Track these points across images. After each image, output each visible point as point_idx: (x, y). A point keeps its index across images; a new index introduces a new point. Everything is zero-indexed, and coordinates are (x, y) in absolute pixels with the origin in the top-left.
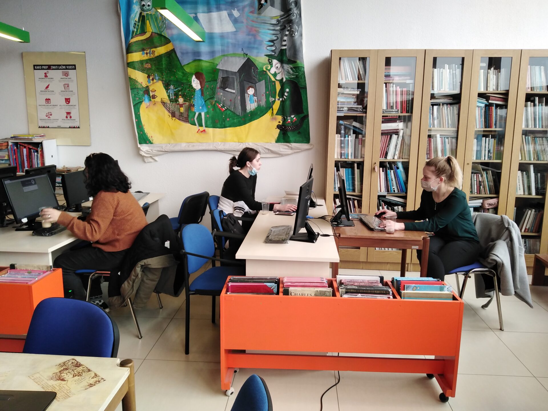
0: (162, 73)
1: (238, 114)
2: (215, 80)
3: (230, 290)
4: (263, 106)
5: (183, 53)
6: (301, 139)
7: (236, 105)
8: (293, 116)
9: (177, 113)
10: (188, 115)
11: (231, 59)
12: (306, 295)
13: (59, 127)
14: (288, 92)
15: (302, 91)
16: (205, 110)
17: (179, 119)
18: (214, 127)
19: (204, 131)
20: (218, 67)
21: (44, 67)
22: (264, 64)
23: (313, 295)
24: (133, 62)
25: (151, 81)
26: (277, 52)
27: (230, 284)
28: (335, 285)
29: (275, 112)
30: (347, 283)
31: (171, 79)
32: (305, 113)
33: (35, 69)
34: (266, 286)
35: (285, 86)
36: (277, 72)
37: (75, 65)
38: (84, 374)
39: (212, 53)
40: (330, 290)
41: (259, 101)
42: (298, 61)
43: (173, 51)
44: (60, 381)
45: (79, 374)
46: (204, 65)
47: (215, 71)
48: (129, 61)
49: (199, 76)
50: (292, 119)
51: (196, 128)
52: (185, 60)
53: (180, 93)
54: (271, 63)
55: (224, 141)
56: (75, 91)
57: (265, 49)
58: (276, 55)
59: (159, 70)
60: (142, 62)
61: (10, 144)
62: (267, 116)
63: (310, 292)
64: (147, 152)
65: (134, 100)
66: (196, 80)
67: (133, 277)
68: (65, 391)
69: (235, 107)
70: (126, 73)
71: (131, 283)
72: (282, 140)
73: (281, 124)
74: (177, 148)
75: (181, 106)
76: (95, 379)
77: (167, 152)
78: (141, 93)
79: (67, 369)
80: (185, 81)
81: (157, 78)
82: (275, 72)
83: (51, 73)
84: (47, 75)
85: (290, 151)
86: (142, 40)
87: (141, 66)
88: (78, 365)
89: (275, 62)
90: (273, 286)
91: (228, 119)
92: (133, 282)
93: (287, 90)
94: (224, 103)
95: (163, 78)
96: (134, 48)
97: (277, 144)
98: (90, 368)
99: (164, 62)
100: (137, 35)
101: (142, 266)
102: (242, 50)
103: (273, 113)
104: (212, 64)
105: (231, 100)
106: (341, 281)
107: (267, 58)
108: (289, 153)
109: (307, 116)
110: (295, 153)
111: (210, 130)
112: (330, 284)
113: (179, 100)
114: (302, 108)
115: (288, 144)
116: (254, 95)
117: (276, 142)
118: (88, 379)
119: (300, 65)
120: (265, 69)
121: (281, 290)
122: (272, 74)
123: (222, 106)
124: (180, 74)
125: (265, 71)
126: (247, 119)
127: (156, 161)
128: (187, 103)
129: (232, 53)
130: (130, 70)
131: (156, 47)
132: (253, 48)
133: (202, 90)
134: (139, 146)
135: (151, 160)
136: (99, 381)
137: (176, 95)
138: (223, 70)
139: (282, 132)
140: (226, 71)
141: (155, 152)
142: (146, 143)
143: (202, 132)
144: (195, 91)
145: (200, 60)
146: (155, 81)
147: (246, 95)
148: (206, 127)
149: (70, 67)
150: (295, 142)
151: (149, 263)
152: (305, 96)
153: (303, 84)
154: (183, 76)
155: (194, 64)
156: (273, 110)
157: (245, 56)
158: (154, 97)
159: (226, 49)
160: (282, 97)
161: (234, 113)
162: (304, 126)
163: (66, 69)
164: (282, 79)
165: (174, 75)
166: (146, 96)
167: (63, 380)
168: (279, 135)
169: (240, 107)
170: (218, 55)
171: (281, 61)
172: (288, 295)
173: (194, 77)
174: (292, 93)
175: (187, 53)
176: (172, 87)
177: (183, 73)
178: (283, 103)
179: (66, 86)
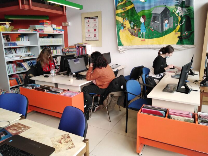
0: (129, 17)
1: (159, 32)
2: (150, 18)
3: (143, 111)
4: (171, 28)
5: (137, 8)
6: (189, 43)
7: (159, 28)
8: (186, 32)
9: (134, 33)
10: (138, 34)
11: (158, 8)
12: (179, 120)
13: (92, 40)
14: (184, 21)
15: (192, 20)
16: (145, 31)
17: (134, 36)
18: (148, 38)
19: (144, 40)
20: (152, 13)
21: (88, 18)
22: (173, 9)
23: (183, 120)
24: (118, 13)
25: (124, 21)
26: (180, 3)
27: (143, 109)
28: (196, 117)
29: (177, 30)
30: (203, 117)
31: (132, 19)
32: (193, 31)
33: (85, 19)
34: (160, 112)
35: (183, 18)
36: (180, 12)
37: (98, 17)
38: (69, 142)
39: (150, 7)
40: (193, 119)
41: (169, 26)
42: (191, 6)
43: (134, 7)
44: (59, 143)
45: (67, 142)
46: (146, 12)
47: (150, 14)
48: (117, 13)
49: (143, 17)
50: (185, 33)
51: (141, 39)
52: (138, 11)
53: (135, 25)
54: (177, 9)
55: (152, 44)
56: (98, 26)
57: (174, 2)
58: (179, 4)
59: (128, 16)
60: (121, 13)
61: (76, 46)
62: (173, 32)
63: (182, 119)
64: (121, 49)
65: (117, 29)
66: (142, 19)
67: (108, 99)
68: (59, 149)
69: (158, 29)
70: (115, 18)
71: (107, 101)
72: (180, 43)
73: (180, 36)
74: (133, 47)
75: (135, 30)
76: (72, 146)
77: (128, 49)
78: (120, 26)
79: (64, 138)
80: (137, 20)
81: (127, 19)
82: (179, 12)
83: (90, 20)
84: (89, 21)
85: (183, 48)
86: (122, 4)
87: (121, 15)
88: (68, 137)
89: (179, 8)
90: (163, 113)
91: (155, 35)
92: (108, 100)
93: (184, 20)
94: (153, 28)
95: (129, 19)
96: (119, 8)
97: (177, 45)
98: (72, 140)
99: (130, 12)
100: (120, 2)
101: (111, 95)
102: (164, 4)
103: (176, 31)
104: (149, 11)
105: (157, 26)
106: (200, 115)
107: (175, 6)
108: (183, 49)
109: (194, 32)
110: (186, 49)
111: (147, 40)
112: (194, 116)
113: (135, 28)
114: (191, 28)
115: (182, 45)
116: (167, 23)
117: (177, 44)
118: (69, 145)
119: (191, 8)
120: (173, 11)
121: (167, 115)
122: (177, 14)
123: (152, 29)
124: (136, 17)
125: (174, 12)
126: (164, 34)
127: (124, 53)
128: (138, 29)
129: (159, 5)
130: (116, 17)
131: (127, 7)
132: (169, 2)
133: (144, 23)
134: (118, 47)
135: (122, 52)
136: (73, 147)
137: (134, 26)
138: (154, 14)
139: (180, 40)
140: (156, 14)
141: (124, 49)
142: (121, 46)
143: (143, 40)
144: (141, 24)
145: (144, 10)
146: (126, 20)
147: (164, 24)
148: (145, 38)
149: (96, 17)
150: (186, 44)
151: (113, 94)
152: (193, 22)
153: (193, 17)
154: (137, 18)
155: (142, 12)
156: (176, 30)
157: (165, 6)
158: (125, 27)
159: (156, 4)
160: (181, 23)
161: (158, 32)
162: (192, 36)
163: (95, 18)
164: (182, 15)
165: (134, 17)
166: (122, 27)
167: (61, 143)
168: (178, 41)
169: (161, 29)
170: (152, 7)
171: (182, 7)
172: (170, 118)
173: (141, 17)
174: (186, 22)
175: (139, 8)
176: (132, 22)
177: (137, 16)
178: (181, 26)
179: (95, 25)
